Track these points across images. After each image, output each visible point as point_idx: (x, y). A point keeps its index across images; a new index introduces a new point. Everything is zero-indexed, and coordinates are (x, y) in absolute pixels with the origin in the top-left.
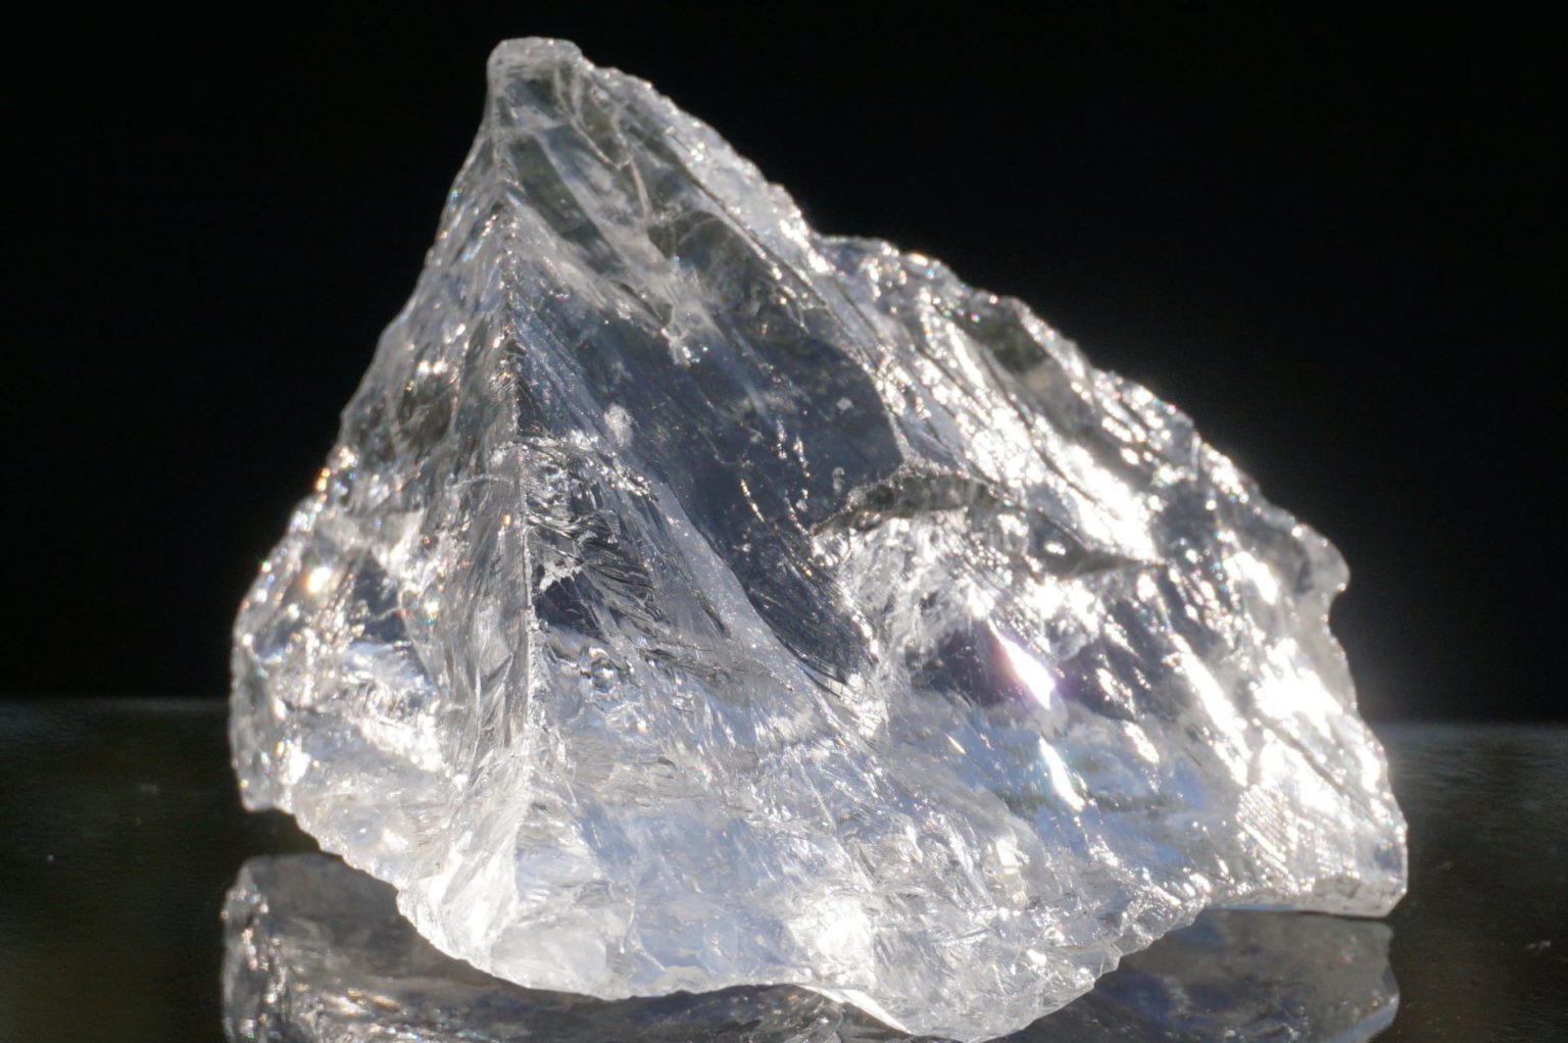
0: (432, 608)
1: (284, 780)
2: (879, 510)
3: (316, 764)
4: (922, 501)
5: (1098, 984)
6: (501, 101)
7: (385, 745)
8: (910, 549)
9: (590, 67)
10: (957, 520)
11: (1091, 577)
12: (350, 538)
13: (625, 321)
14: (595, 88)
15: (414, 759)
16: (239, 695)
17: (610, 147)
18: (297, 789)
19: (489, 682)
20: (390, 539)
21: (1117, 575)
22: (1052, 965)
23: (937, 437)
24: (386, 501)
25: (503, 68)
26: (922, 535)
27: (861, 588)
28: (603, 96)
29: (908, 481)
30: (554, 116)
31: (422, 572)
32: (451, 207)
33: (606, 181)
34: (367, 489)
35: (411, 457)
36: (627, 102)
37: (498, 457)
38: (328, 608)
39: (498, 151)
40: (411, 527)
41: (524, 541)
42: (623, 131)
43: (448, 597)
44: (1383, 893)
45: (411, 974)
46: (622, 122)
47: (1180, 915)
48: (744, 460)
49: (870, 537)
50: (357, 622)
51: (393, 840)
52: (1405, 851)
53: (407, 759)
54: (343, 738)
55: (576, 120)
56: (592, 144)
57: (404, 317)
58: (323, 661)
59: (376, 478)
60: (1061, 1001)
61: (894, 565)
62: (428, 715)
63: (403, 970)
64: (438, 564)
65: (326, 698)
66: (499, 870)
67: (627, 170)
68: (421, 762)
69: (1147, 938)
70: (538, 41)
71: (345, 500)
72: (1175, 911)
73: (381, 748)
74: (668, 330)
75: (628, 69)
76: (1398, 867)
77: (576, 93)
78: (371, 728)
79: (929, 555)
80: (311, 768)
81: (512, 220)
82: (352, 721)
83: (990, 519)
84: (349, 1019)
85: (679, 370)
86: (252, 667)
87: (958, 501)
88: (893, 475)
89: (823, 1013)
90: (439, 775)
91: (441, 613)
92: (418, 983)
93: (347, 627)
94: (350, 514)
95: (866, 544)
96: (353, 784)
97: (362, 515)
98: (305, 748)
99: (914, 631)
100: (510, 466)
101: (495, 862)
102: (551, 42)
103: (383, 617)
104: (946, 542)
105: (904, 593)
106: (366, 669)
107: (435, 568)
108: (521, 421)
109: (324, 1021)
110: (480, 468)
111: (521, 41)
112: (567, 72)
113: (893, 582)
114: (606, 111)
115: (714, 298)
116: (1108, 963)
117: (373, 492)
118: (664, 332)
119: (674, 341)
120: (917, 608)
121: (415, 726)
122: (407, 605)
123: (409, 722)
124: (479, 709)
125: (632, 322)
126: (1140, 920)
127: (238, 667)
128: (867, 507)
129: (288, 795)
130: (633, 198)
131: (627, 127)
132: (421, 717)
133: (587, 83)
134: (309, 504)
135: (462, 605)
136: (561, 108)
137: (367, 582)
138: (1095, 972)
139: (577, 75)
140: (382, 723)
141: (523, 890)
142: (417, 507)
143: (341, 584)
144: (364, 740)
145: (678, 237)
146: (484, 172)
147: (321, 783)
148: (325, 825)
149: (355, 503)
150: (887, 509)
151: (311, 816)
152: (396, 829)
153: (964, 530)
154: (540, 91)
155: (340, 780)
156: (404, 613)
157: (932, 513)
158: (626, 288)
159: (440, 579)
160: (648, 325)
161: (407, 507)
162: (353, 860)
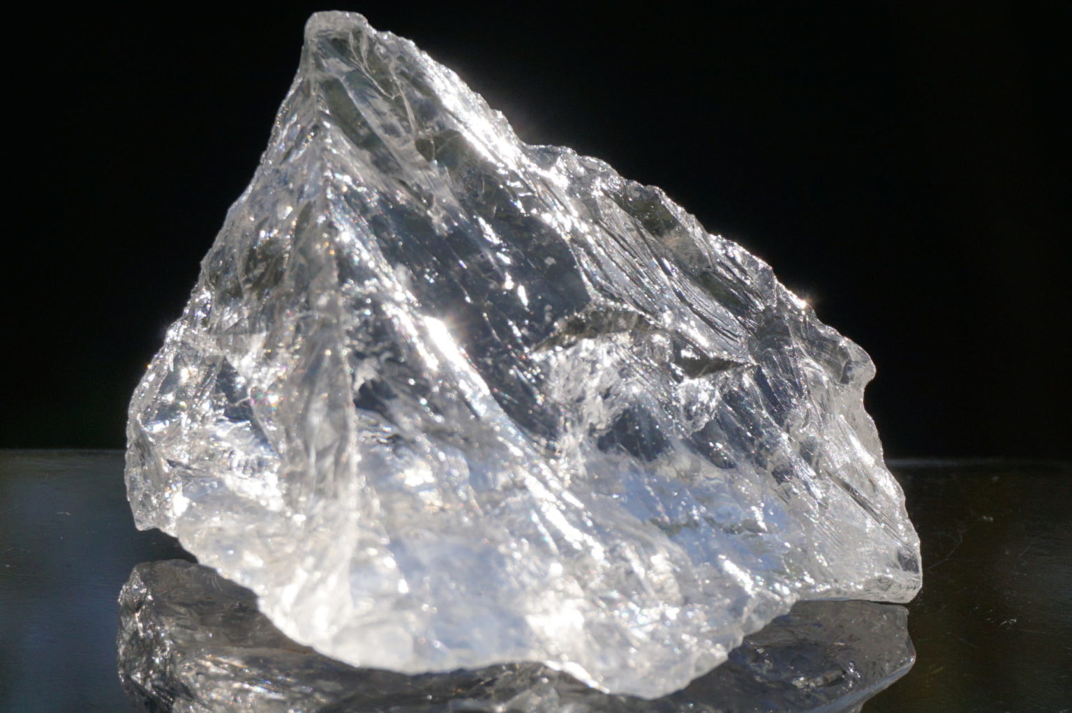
0: (273, 399)
1: (170, 514)
2: (575, 334)
3: (194, 504)
4: (602, 326)
5: (730, 655)
6: (315, 55)
7: (243, 492)
8: (595, 359)
9: (374, 31)
10: (624, 339)
11: (712, 376)
12: (210, 348)
13: (403, 206)
14: (378, 45)
15: (263, 503)
16: (131, 453)
17: (387, 85)
18: (180, 520)
19: (321, 455)
20: (241, 350)
21: (728, 374)
22: (700, 644)
23: (611, 282)
24: (236, 325)
25: (314, 31)
26: (602, 348)
27: (564, 386)
28: (382, 50)
29: (594, 313)
30: (349, 63)
31: (266, 374)
32: (278, 124)
33: (385, 107)
34: (222, 314)
35: (254, 296)
36: (398, 55)
37: (323, 301)
38: (195, 396)
39: (314, 89)
40: (257, 344)
41: (345, 360)
42: (397, 74)
43: (286, 392)
44: (908, 588)
45: (257, 645)
46: (396, 68)
47: (780, 607)
48: (486, 301)
49: (569, 352)
50: (220, 407)
51: (252, 560)
52: (920, 558)
53: (258, 503)
54: (211, 487)
55: (363, 66)
56: (376, 83)
57: (244, 198)
58: (195, 433)
59: (228, 308)
60: (707, 668)
61: (584, 370)
62: (272, 472)
63: (250, 643)
64: (278, 370)
65: (198, 459)
66: (335, 585)
67: (399, 100)
68: (268, 505)
69: (759, 624)
70: (339, 13)
71: (205, 322)
72: (777, 603)
73: (240, 495)
74: (431, 211)
75: (398, 33)
76: (916, 570)
77: (364, 47)
78: (229, 480)
79: (607, 362)
80: (190, 507)
81: (325, 137)
82: (217, 474)
83: (646, 338)
84: (217, 677)
85: (440, 238)
86: (142, 435)
87: (625, 327)
88: (584, 310)
89: (544, 675)
90: (281, 514)
91: (281, 403)
92: (262, 651)
93: (212, 411)
94: (209, 331)
95: (567, 357)
96: (221, 519)
97: (219, 333)
98: (185, 492)
99: (598, 414)
100: (332, 306)
101: (333, 580)
102: (348, 14)
103: (237, 404)
104: (617, 354)
105: (591, 388)
106: (226, 440)
107: (276, 372)
108: (339, 276)
109: (201, 678)
110: (308, 306)
111: (326, 13)
112: (358, 33)
113: (585, 381)
114: (386, 61)
115: (460, 189)
116: (735, 640)
117: (226, 318)
118: (429, 213)
119: (436, 219)
120: (599, 398)
121: (264, 479)
122: (254, 396)
123: (259, 477)
124: (313, 472)
125: (408, 206)
126: (755, 611)
127: (131, 434)
128: (567, 332)
129: (173, 525)
130: (403, 119)
131: (398, 71)
132: (267, 474)
133: (372, 43)
134: (178, 323)
135: (298, 399)
136: (354, 58)
137: (225, 380)
138: (726, 646)
139: (365, 36)
140: (240, 478)
141: (355, 598)
142: (260, 331)
143: (205, 380)
144: (227, 489)
145: (437, 147)
146: (303, 101)
147: (198, 518)
148: (204, 547)
149: (212, 325)
150: (581, 332)
151: (192, 540)
152: (253, 551)
153: (629, 346)
154: (339, 46)
155: (212, 516)
156: (252, 404)
157: (608, 335)
158: (403, 183)
159: (280, 380)
160: (418, 208)
161: (253, 330)
162: (223, 571)
